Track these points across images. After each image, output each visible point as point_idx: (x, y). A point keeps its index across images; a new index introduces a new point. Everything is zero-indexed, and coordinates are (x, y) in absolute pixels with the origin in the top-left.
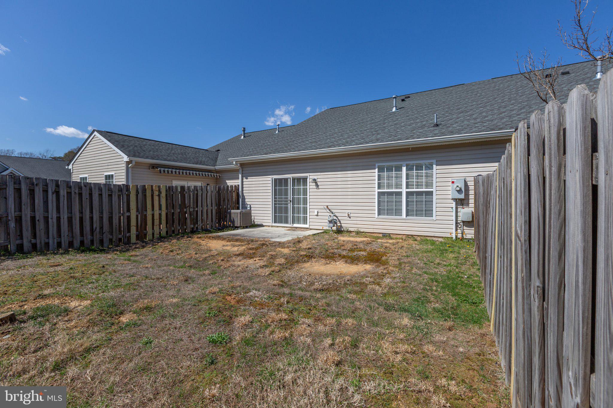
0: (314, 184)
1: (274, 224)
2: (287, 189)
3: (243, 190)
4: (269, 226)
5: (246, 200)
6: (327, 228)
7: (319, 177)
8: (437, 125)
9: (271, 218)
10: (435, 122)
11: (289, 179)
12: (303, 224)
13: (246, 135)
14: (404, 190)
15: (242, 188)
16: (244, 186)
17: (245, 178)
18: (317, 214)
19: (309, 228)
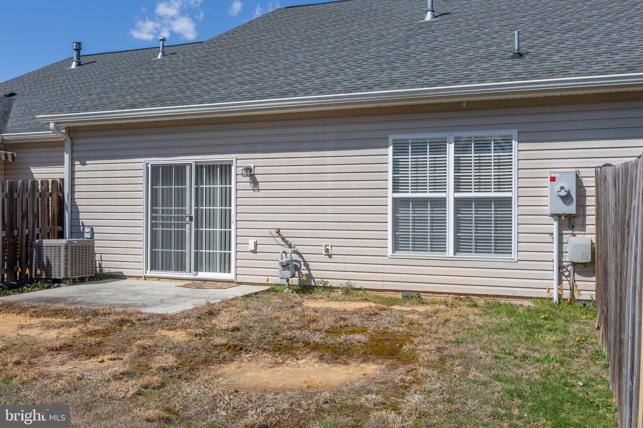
0: (248, 179)
1: (149, 273)
2: (183, 190)
3: (72, 192)
4: (138, 277)
5: (81, 216)
6: (278, 280)
7: (260, 163)
8: (520, 55)
9: (142, 258)
10: (516, 48)
11: (188, 168)
12: (220, 271)
13: (83, 60)
14: (450, 195)
15: (72, 185)
16: (77, 181)
17: (78, 163)
18: (253, 248)
19: (235, 282)
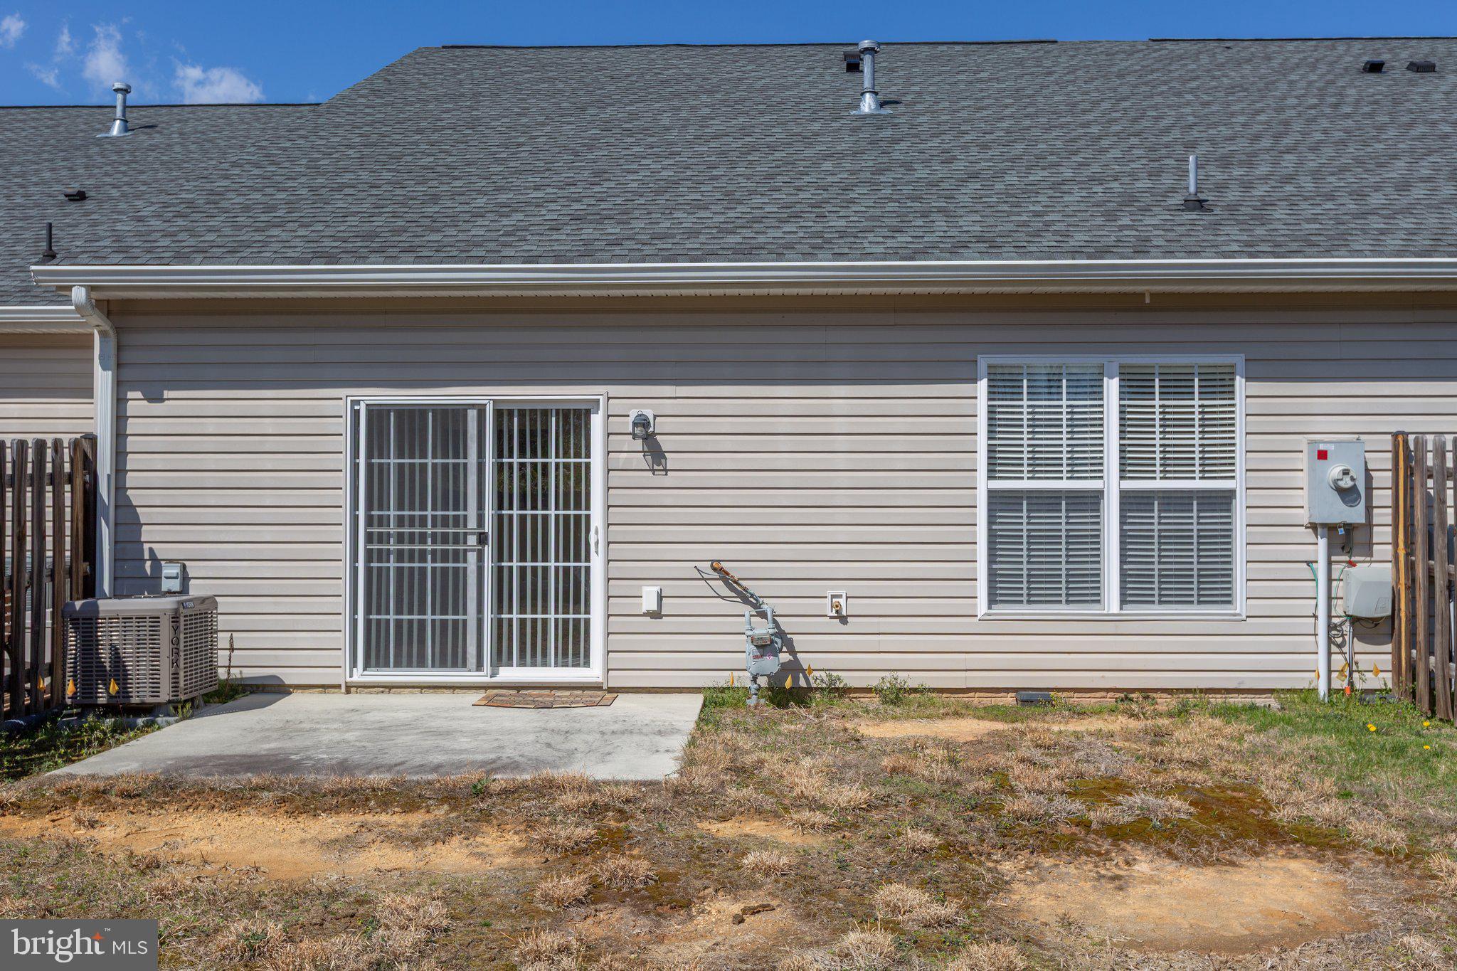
0: (639, 444)
1: (359, 676)
2: (459, 472)
3: (120, 470)
4: (325, 688)
5: (147, 534)
6: (744, 680)
7: (668, 406)
8: (1198, 204)
9: (341, 639)
10: (1192, 189)
11: (472, 415)
12: (561, 664)
14: (1112, 485)
15: (120, 454)
16: (131, 444)
17: (139, 395)
18: (653, 607)
19: (605, 687)
